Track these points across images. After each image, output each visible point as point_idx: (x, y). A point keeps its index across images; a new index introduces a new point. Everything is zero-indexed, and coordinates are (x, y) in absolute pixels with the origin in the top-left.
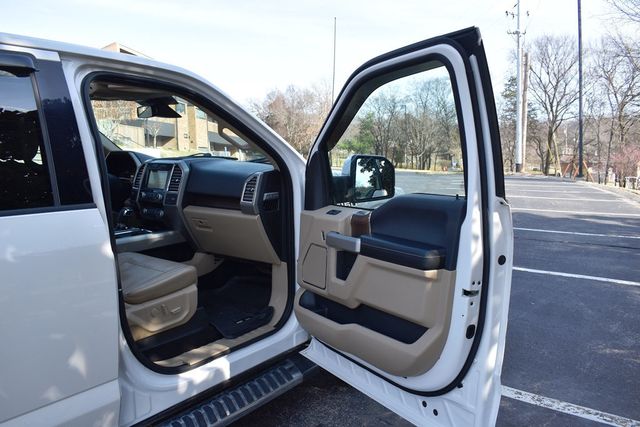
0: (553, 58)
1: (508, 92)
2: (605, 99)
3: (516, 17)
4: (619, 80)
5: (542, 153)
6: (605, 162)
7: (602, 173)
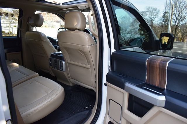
0: (178, 6)
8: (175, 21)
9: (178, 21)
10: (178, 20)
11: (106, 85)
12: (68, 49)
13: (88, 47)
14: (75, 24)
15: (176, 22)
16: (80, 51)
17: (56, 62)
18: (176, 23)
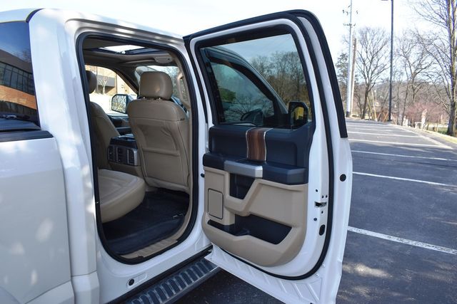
0: (370, 42)
1: (339, 64)
2: (403, 70)
3: (349, 14)
4: (413, 58)
5: (361, 105)
6: (401, 112)
7: (400, 119)
8: (364, 75)
9: (370, 76)
10: (370, 72)
11: (203, 176)
12: (144, 128)
13: (176, 123)
14: (158, 90)
15: (366, 76)
16: (164, 129)
17: (120, 151)
18: (366, 79)
